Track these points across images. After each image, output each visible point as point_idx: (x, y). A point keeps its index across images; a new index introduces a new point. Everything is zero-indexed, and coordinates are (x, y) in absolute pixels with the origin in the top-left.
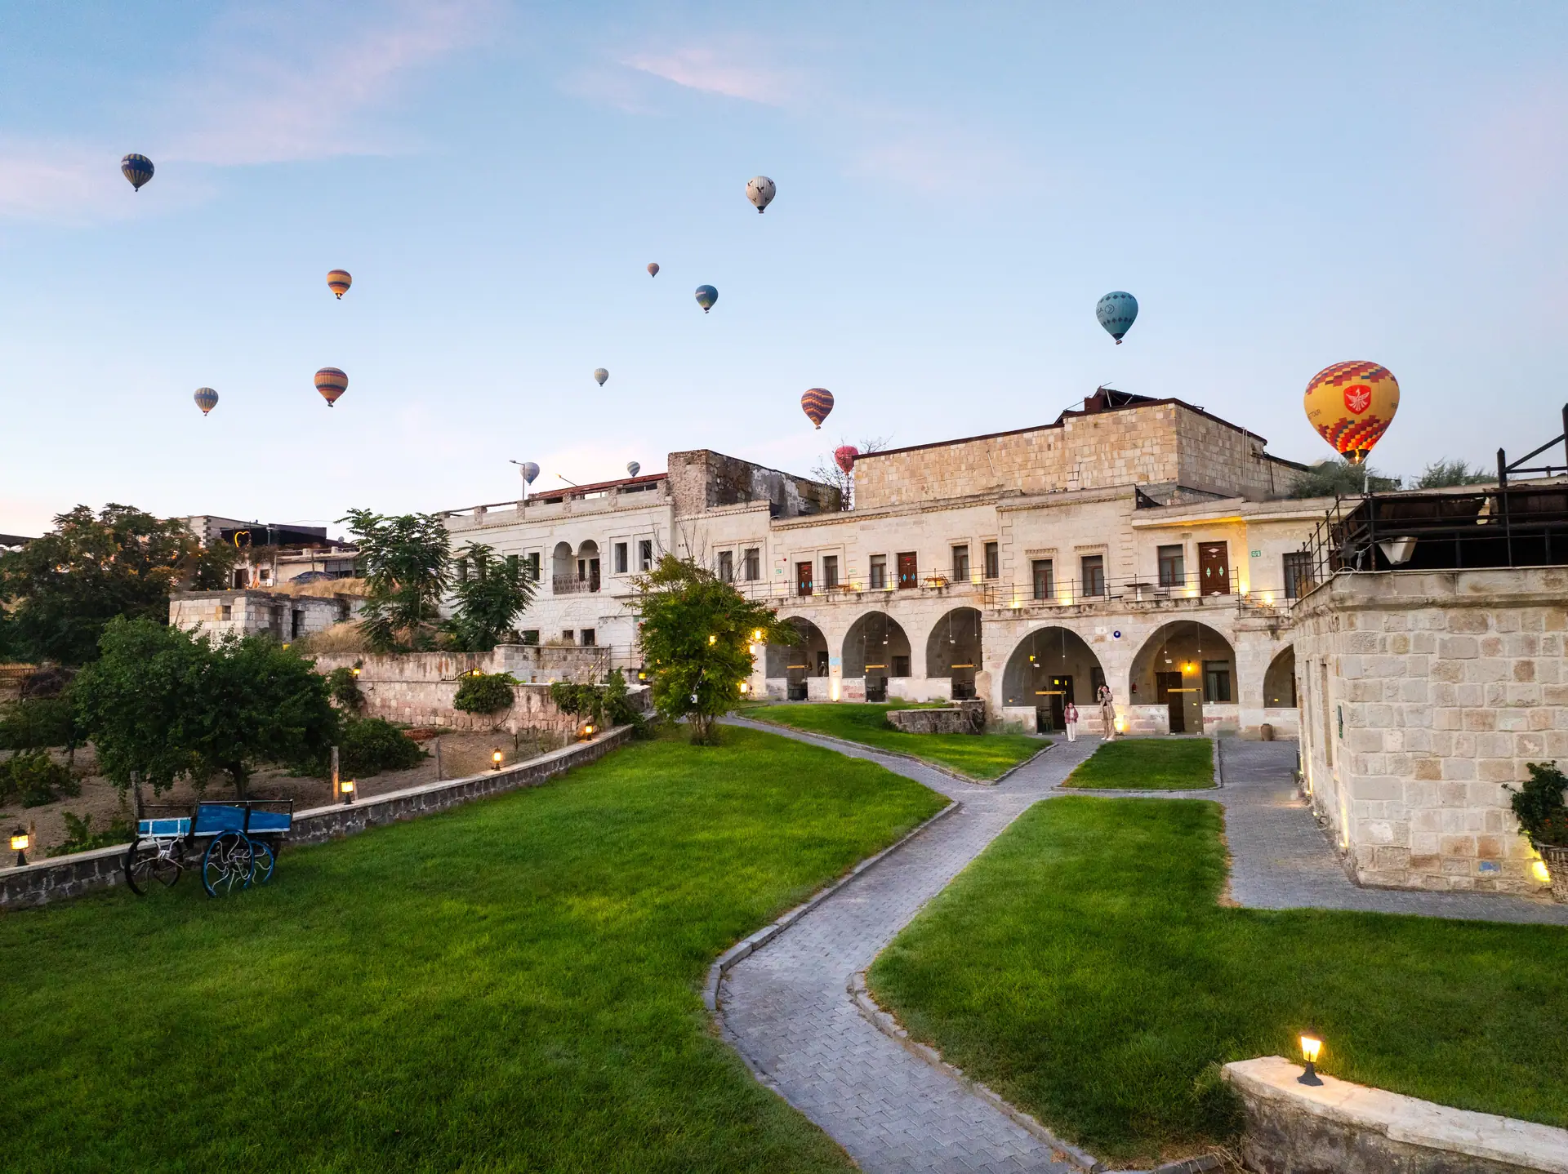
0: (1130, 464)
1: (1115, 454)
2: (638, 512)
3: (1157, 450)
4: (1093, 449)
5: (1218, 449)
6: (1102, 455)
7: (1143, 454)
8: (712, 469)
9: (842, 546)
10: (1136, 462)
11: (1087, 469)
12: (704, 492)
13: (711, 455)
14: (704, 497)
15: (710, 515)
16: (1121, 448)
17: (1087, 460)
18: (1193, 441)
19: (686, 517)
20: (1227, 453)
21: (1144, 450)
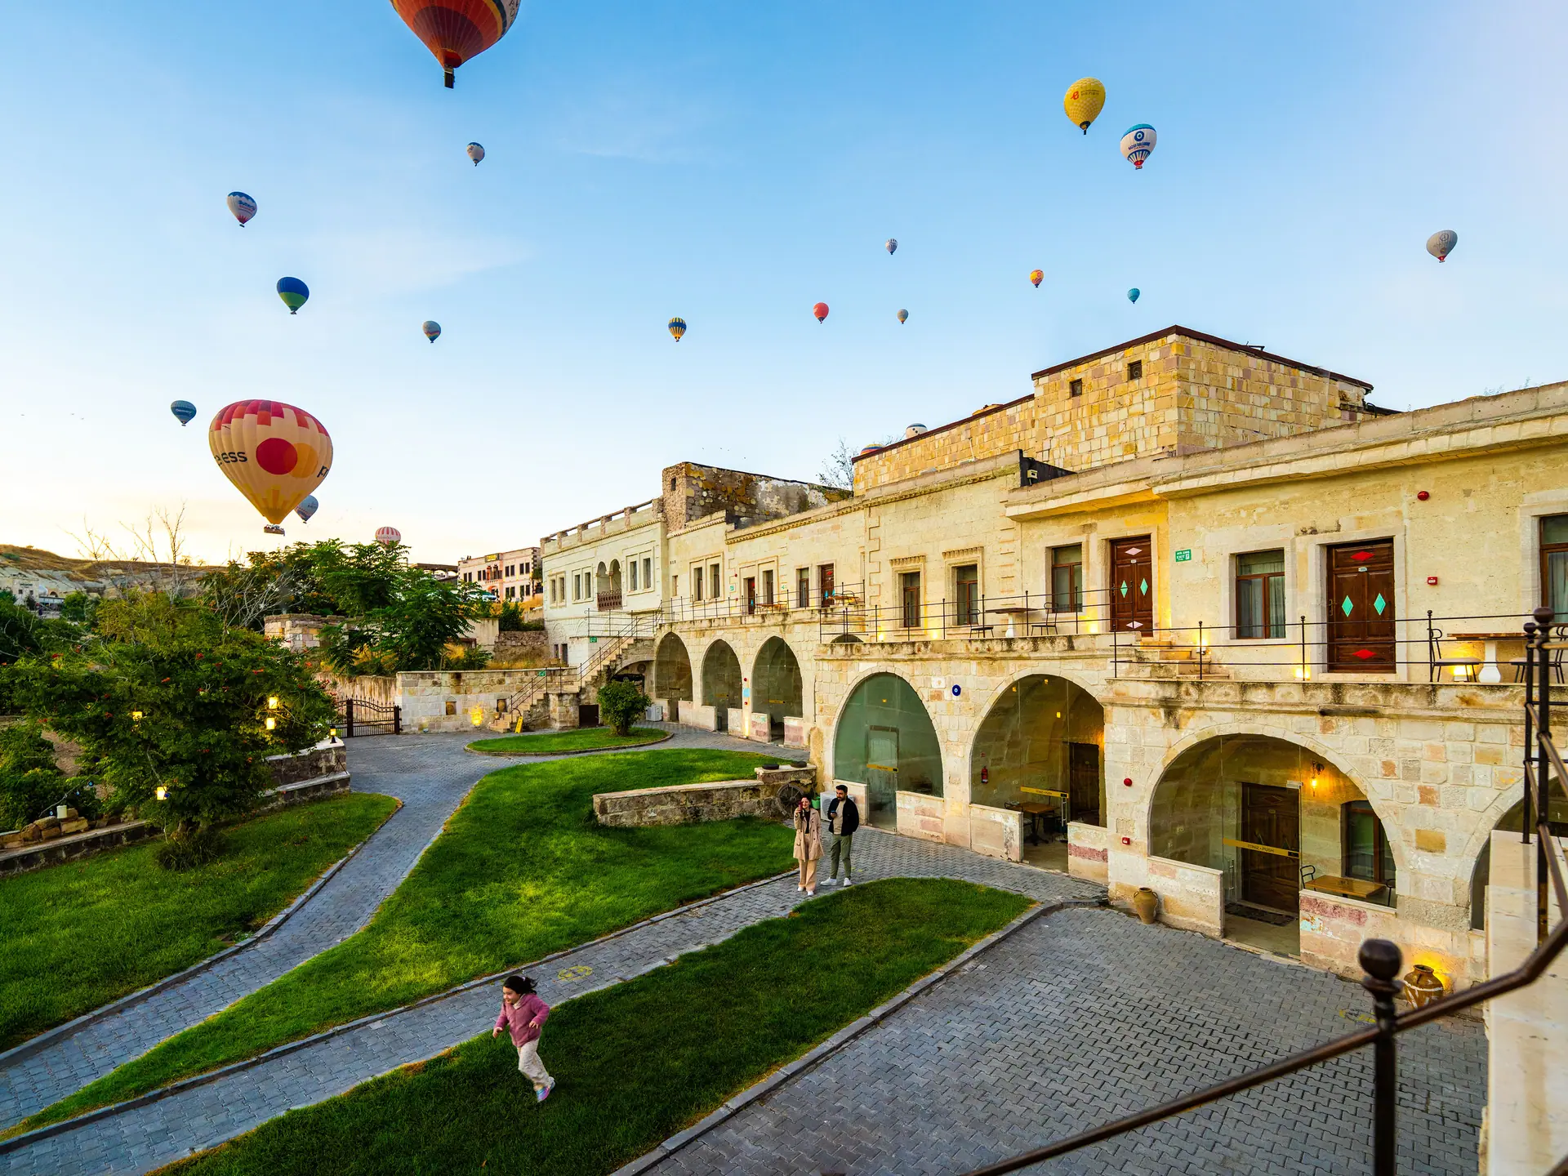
0: (1113, 433)
1: (1095, 422)
2: (642, 530)
3: (1149, 407)
4: (1067, 415)
5: (1266, 400)
6: (1079, 422)
7: (1130, 415)
8: (694, 482)
9: (775, 559)
10: (1121, 427)
11: (1059, 446)
12: (684, 507)
13: (693, 467)
14: (684, 511)
15: (687, 529)
16: (1103, 410)
17: (1058, 433)
18: (1212, 390)
19: (674, 533)
20: (1287, 406)
21: (1132, 410)
